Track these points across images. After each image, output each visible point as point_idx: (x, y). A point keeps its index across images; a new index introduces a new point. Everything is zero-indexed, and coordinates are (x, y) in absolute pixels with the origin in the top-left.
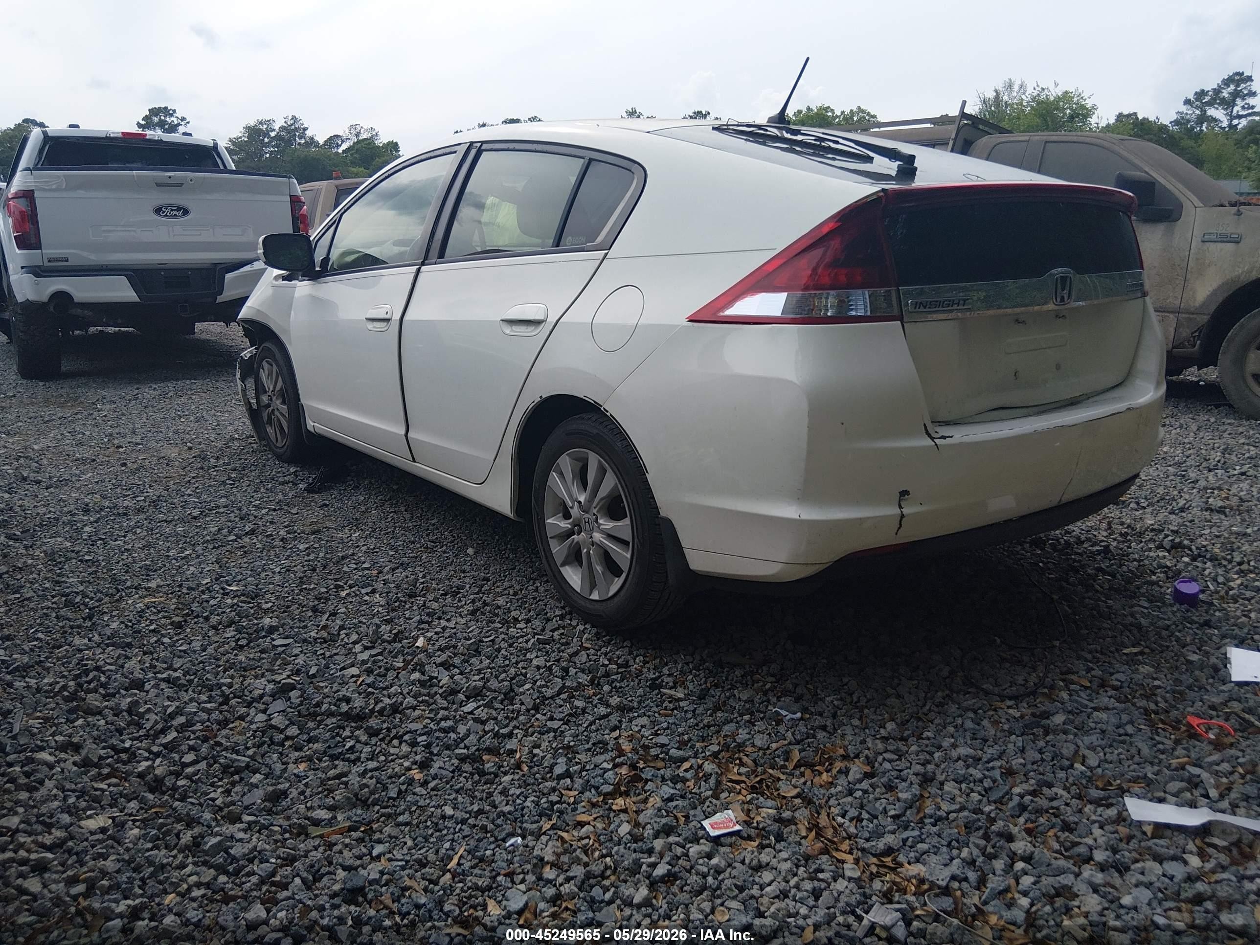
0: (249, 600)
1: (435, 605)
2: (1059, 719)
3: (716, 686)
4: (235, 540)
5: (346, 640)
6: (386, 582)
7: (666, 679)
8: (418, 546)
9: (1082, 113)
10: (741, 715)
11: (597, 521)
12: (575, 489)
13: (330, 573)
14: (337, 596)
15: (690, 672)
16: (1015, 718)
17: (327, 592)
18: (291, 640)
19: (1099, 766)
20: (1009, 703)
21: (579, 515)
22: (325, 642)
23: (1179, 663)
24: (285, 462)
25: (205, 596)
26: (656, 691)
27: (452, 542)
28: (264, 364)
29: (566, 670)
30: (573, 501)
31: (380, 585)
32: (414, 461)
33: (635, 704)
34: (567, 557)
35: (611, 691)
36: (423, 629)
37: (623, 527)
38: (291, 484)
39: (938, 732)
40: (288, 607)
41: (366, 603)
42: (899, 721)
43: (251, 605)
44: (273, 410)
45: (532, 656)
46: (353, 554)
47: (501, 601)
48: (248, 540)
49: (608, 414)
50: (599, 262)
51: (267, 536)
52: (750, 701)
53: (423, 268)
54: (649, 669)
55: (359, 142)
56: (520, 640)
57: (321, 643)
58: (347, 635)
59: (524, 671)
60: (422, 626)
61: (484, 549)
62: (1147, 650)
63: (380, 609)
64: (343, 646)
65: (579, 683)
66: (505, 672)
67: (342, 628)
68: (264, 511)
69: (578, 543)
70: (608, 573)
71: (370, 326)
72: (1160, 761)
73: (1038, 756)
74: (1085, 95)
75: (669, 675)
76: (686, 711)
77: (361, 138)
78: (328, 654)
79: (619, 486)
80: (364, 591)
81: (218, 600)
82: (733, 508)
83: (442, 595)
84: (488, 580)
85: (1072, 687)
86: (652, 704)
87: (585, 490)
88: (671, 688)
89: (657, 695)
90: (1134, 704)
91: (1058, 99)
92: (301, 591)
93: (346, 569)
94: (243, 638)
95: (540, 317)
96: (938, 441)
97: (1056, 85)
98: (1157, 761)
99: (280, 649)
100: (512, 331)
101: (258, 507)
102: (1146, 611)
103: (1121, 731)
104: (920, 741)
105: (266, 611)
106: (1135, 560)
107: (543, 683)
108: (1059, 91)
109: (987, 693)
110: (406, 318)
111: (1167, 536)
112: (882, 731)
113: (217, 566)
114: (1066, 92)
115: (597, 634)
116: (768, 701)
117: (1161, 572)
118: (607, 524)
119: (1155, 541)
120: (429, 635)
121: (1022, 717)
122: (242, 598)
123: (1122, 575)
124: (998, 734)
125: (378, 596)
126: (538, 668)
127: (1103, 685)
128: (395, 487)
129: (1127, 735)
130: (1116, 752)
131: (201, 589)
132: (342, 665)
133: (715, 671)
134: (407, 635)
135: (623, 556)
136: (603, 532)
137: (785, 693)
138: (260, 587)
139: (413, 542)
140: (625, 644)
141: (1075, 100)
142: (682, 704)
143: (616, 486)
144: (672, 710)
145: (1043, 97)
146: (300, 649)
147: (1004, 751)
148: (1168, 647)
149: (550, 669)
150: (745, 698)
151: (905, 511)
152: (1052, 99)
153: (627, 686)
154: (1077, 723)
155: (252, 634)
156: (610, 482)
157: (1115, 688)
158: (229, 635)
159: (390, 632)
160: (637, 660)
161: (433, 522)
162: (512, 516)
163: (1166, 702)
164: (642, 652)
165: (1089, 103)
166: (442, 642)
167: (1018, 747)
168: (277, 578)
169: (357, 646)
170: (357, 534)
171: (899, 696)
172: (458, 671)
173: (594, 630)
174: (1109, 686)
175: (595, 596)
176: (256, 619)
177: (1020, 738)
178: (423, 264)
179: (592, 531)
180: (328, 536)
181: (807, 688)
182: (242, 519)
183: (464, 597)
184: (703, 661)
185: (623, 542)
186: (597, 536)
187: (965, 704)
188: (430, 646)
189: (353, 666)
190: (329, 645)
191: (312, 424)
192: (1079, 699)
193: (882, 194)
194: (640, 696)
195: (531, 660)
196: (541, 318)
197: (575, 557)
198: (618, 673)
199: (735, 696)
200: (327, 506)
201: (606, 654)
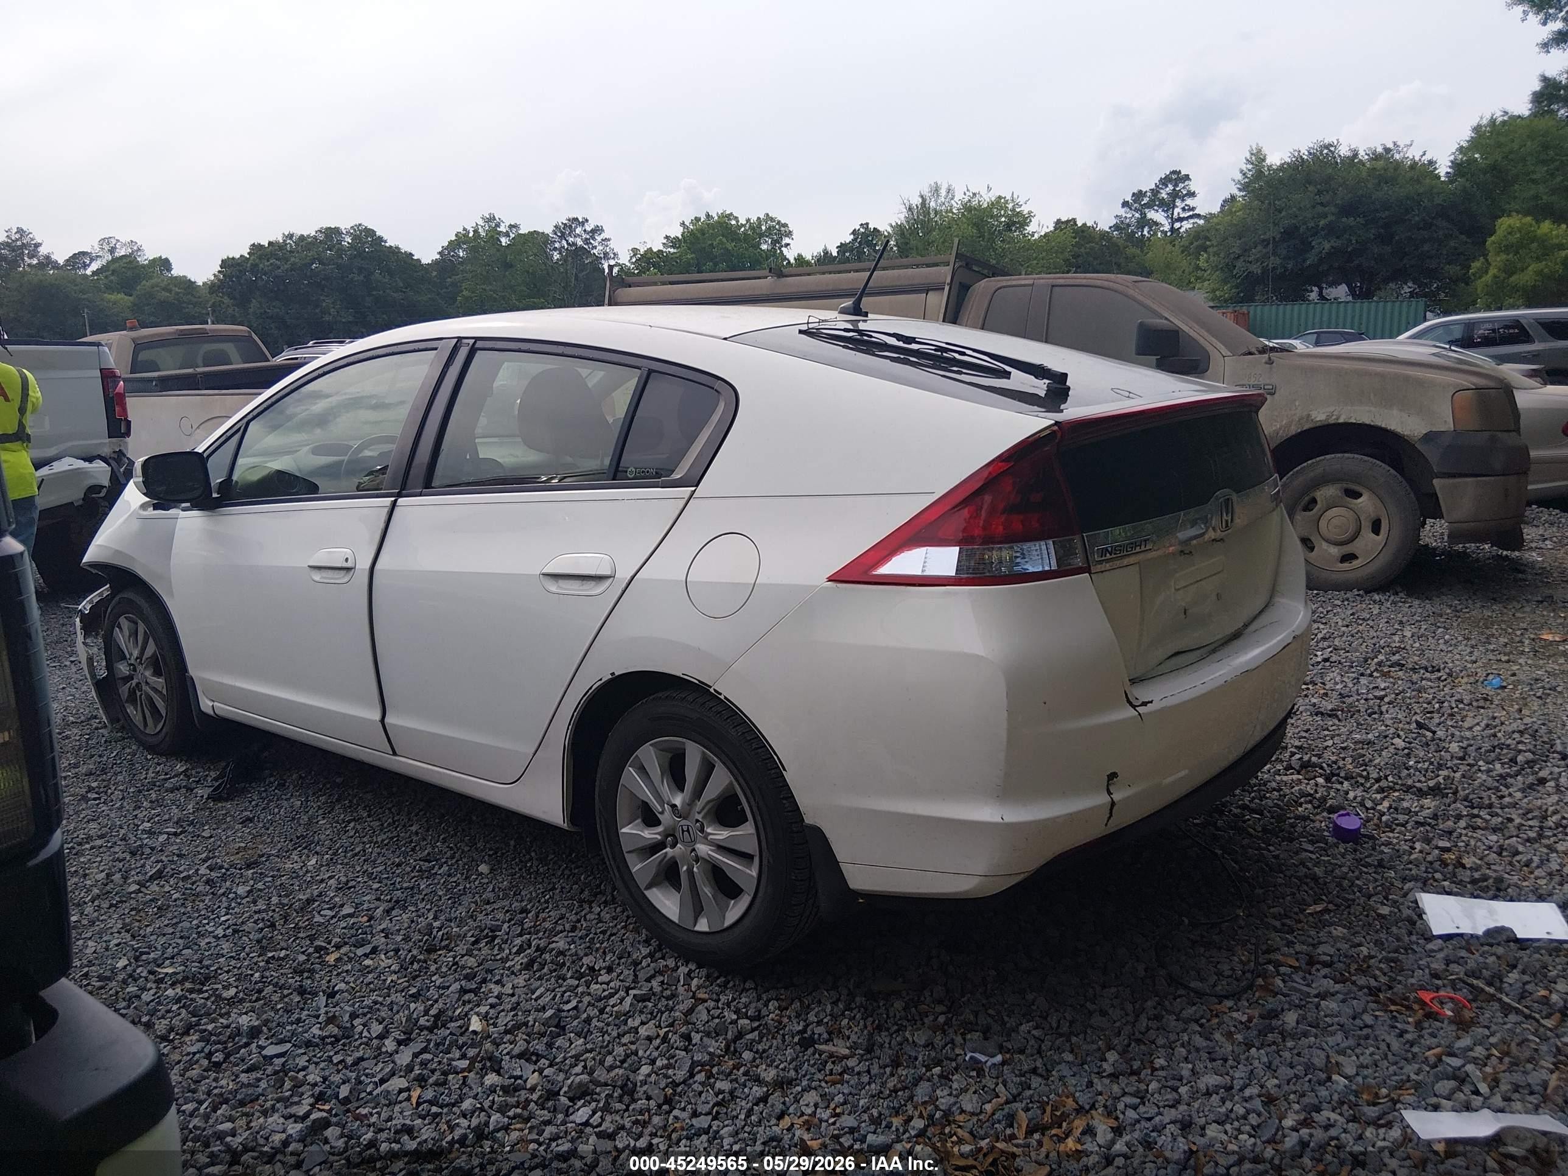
0: (198, 987)
1: (471, 962)
2: (1291, 1018)
3: (879, 1028)
4: (139, 891)
5: (365, 1034)
6: (387, 933)
7: (819, 1030)
8: (408, 869)
9: (1019, 221)
10: (929, 1069)
11: (702, 830)
12: (665, 789)
13: (297, 928)
14: (323, 963)
15: (843, 1014)
16: (1242, 1023)
17: (308, 960)
18: (289, 1045)
19: (1357, 1074)
20: (1229, 1003)
21: (671, 823)
22: (338, 1040)
23: (1370, 919)
24: (162, 755)
25: (132, 989)
26: (811, 1050)
27: (452, 857)
28: (122, 620)
29: (687, 1037)
30: (662, 804)
31: (380, 940)
32: (395, 753)
33: (792, 1073)
34: (657, 875)
35: (754, 1060)
36: (469, 1002)
37: (745, 834)
38: (183, 791)
39: (1169, 1058)
40: (260, 991)
41: (368, 970)
42: (1119, 1047)
43: (206, 995)
44: (138, 684)
45: (637, 1023)
46: (320, 895)
47: (561, 944)
48: (157, 889)
49: (722, 697)
50: (683, 502)
51: (184, 879)
52: (929, 1045)
53: (401, 501)
54: (789, 1017)
55: (115, 260)
56: (612, 1001)
57: (332, 1043)
58: (364, 1025)
59: (633, 1047)
60: (466, 997)
61: (499, 862)
62: (1331, 906)
63: (395, 977)
64: (367, 1044)
65: (710, 1054)
66: (610, 1053)
67: (353, 1016)
68: (162, 838)
69: (673, 857)
70: (720, 896)
71: (317, 576)
72: (1414, 1055)
73: (1290, 1072)
74: (1021, 201)
75: (819, 1023)
76: (859, 1073)
77: (117, 255)
78: (350, 1060)
79: (735, 783)
80: (360, 952)
81: (152, 992)
82: (910, 811)
83: (474, 943)
84: (528, 912)
85: (1282, 969)
86: (813, 1071)
87: (682, 790)
88: (826, 1042)
89: (814, 1054)
90: (1354, 983)
91: (992, 205)
92: (268, 962)
93: (318, 919)
94: (217, 1051)
95: (605, 571)
96: (1141, 709)
97: (989, 189)
98: (1410, 1055)
99: (278, 1061)
100: (561, 588)
101: (150, 833)
102: (1314, 857)
103: (1358, 1022)
104: (1156, 1073)
105: (232, 1002)
106: (1274, 790)
107: (665, 1062)
108: (992, 196)
109: (1200, 994)
110: (378, 566)
111: (1293, 754)
112: (1105, 1065)
113: (128, 936)
114: (1000, 197)
115: (708, 977)
116: (952, 1042)
117: (1306, 802)
118: (721, 834)
119: (1282, 761)
120: (483, 1009)
121: (1250, 1020)
122: (188, 985)
123: (1269, 812)
124: (1236, 1048)
125: (383, 957)
126: (649, 1039)
127: (1312, 962)
128: (338, 780)
129: (1366, 1026)
130: (1368, 1052)
131: (120, 977)
132: (380, 1076)
133: (870, 1008)
134: (450, 1013)
135: (747, 874)
136: (712, 843)
137: (967, 1028)
138: (206, 963)
139: (399, 865)
140: (747, 985)
141: (1010, 206)
142: (851, 1063)
143: (731, 783)
144: (841, 1074)
145: (974, 203)
146: (306, 1058)
147: (1252, 1071)
148: (1354, 900)
149: (665, 1039)
150: (922, 1042)
151: (1117, 797)
152: (985, 205)
153: (770, 1047)
154: (1310, 1019)
155: (225, 1042)
156: (721, 780)
157: (1326, 965)
158: (193, 1049)
159: (426, 1013)
160: (771, 1007)
161: (414, 828)
162: (565, 826)
163: (1385, 974)
164: (773, 993)
165: (1025, 209)
166: (504, 1020)
167: (1264, 1064)
168: (226, 946)
169: (387, 1042)
170: (313, 862)
171: (1103, 1013)
172: (547, 1063)
173: (704, 972)
174: (1319, 963)
175: (703, 926)
176: (221, 1016)
177: (1262, 1051)
178: (399, 495)
179: (694, 842)
180: (272, 869)
181: (989, 1015)
182: (133, 854)
183: (506, 942)
184: (851, 995)
185: (746, 857)
186: (703, 849)
187: (1185, 1014)
188: (491, 1029)
189: (394, 1074)
190: (344, 1045)
191: (211, 704)
192: (1295, 985)
193: (1056, 428)
194: (792, 1060)
195: (637, 1029)
196: (608, 573)
197: (669, 875)
198: (753, 1030)
199: (907, 1040)
200: (250, 820)
201: (728, 1005)
